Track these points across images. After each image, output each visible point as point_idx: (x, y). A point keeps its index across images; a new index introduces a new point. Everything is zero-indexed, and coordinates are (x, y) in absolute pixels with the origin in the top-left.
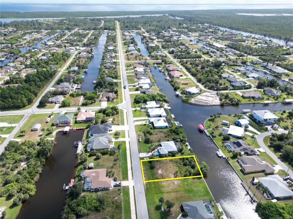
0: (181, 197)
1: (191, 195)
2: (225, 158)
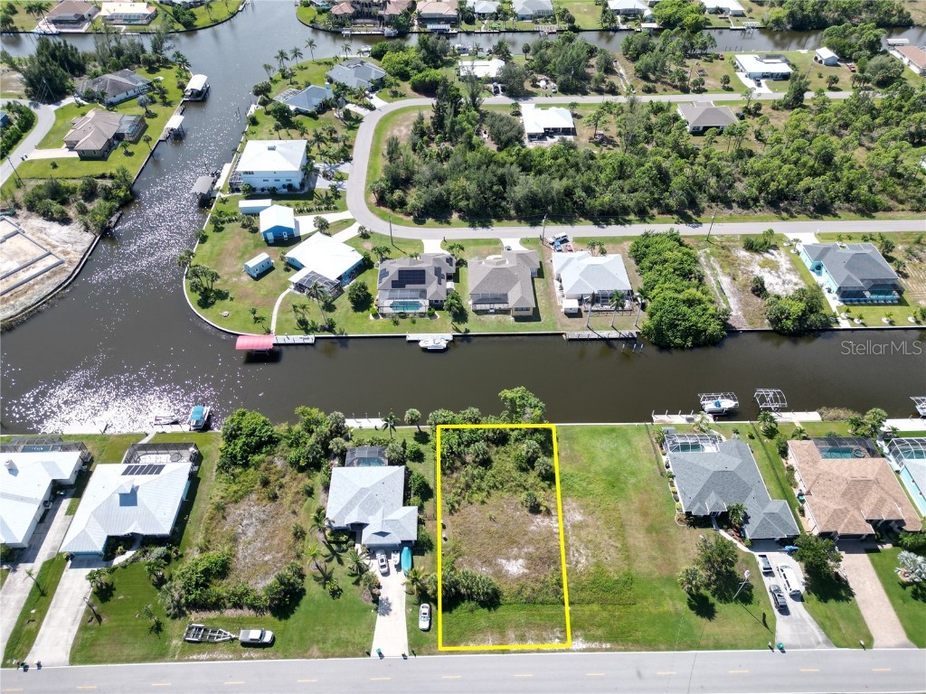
0: (645, 514)
1: (633, 480)
2: (454, 336)
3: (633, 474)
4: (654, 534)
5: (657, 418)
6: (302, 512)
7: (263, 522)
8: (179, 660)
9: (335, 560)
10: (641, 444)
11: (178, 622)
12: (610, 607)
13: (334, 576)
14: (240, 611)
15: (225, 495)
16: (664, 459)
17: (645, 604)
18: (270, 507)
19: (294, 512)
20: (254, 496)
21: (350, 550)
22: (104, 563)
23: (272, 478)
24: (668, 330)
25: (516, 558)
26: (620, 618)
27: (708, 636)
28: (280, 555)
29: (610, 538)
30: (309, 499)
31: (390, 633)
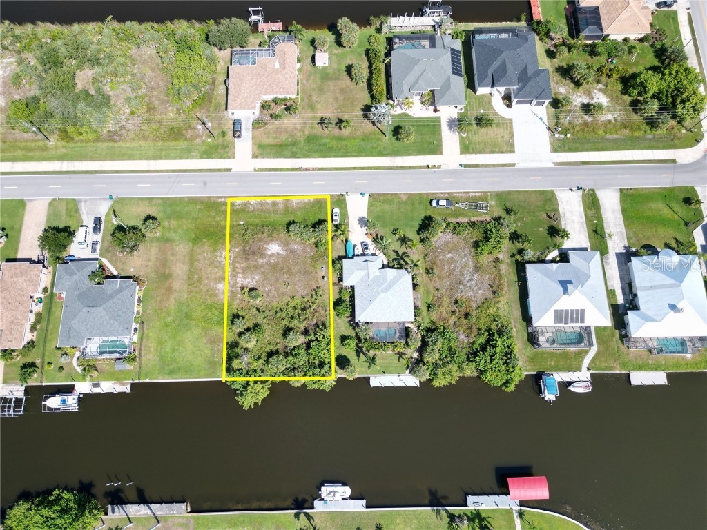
0: (169, 289)
1: (169, 319)
2: (312, 508)
3: (167, 325)
4: (167, 273)
5: (126, 389)
6: (432, 291)
7: (460, 283)
8: (487, 192)
9: (400, 254)
10: (150, 356)
11: (496, 214)
12: (214, 223)
13: (399, 242)
14: (458, 221)
15: (497, 305)
16: (135, 338)
17: (189, 226)
18: (458, 296)
19: (438, 290)
20: (474, 305)
21: (391, 260)
22: (564, 251)
23: (464, 321)
24: (71, 509)
25: (272, 255)
26: (209, 216)
27: (155, 205)
28: (441, 258)
29: (201, 270)
30: (429, 302)
31: (358, 207)
